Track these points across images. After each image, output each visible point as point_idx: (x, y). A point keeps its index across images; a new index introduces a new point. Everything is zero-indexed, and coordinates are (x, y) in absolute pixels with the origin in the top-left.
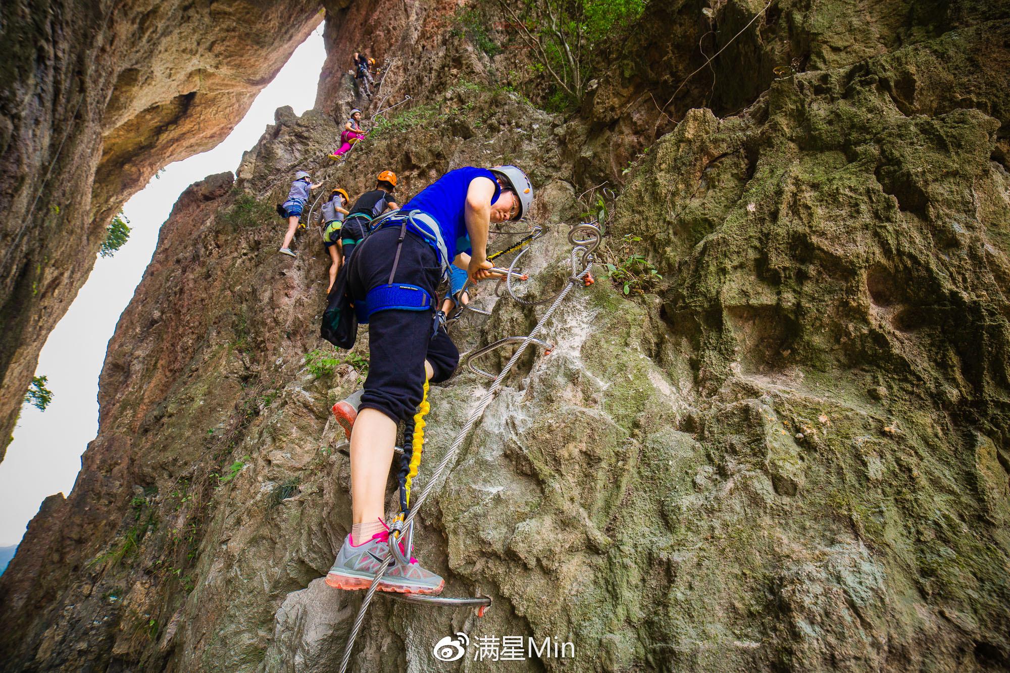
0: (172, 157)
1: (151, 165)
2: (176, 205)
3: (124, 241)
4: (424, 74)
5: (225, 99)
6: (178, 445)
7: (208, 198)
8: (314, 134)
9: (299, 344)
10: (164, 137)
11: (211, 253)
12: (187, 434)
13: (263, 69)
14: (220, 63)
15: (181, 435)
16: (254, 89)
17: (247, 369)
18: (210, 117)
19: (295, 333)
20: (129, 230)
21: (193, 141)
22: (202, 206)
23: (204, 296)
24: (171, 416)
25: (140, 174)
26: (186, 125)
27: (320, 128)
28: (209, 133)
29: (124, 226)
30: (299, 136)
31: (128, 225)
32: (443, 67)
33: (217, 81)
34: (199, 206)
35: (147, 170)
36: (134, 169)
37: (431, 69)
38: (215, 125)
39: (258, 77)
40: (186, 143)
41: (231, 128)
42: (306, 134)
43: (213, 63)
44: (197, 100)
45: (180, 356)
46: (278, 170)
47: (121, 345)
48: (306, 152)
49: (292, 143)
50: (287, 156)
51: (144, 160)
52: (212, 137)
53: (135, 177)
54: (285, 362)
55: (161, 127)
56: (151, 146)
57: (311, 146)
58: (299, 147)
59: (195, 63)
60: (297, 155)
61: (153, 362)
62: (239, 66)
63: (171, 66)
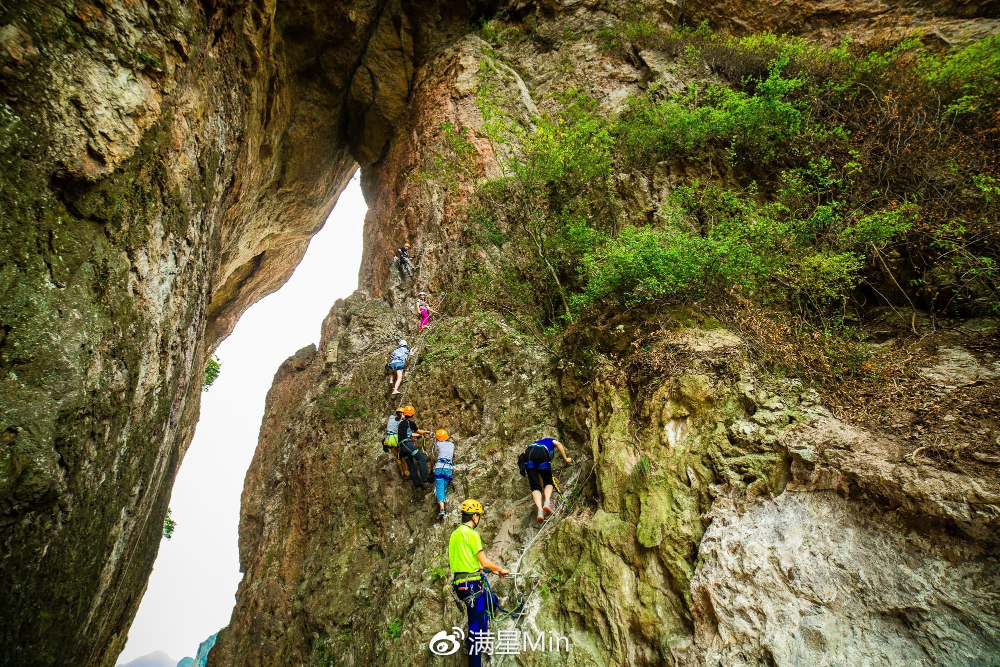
0: (251, 303)
1: (235, 314)
2: (276, 376)
3: (216, 376)
4: (452, 274)
5: (288, 249)
6: (336, 600)
7: (300, 369)
8: (377, 322)
9: (403, 521)
10: (244, 289)
11: (321, 438)
12: (341, 593)
13: (316, 220)
14: (284, 227)
15: (337, 594)
16: (309, 237)
17: (370, 541)
18: (277, 264)
19: (400, 514)
20: (218, 366)
21: (265, 287)
22: (296, 376)
23: (323, 474)
24: (328, 580)
25: (228, 323)
26: (260, 276)
27: (381, 316)
28: (277, 277)
29: (215, 364)
30: (367, 325)
31: (218, 363)
32: (466, 270)
33: (281, 238)
34: (293, 377)
35: (232, 319)
36: (223, 320)
37: (457, 271)
38: (281, 271)
39: (312, 228)
40: (259, 291)
41: (294, 270)
42: (371, 323)
43: (279, 228)
44: (267, 255)
45: (312, 520)
46: (355, 354)
47: (252, 499)
48: (373, 336)
49: (362, 332)
50: (360, 342)
51: (231, 310)
52: (279, 280)
53: (224, 326)
54: (396, 536)
55: (241, 282)
56: (234, 299)
57: (377, 331)
58: (367, 333)
59: (267, 231)
60: (367, 339)
61: (287, 521)
62: (298, 225)
63: (249, 240)
